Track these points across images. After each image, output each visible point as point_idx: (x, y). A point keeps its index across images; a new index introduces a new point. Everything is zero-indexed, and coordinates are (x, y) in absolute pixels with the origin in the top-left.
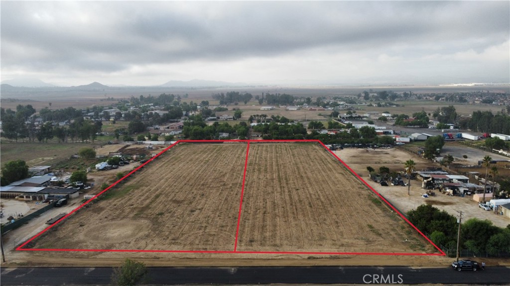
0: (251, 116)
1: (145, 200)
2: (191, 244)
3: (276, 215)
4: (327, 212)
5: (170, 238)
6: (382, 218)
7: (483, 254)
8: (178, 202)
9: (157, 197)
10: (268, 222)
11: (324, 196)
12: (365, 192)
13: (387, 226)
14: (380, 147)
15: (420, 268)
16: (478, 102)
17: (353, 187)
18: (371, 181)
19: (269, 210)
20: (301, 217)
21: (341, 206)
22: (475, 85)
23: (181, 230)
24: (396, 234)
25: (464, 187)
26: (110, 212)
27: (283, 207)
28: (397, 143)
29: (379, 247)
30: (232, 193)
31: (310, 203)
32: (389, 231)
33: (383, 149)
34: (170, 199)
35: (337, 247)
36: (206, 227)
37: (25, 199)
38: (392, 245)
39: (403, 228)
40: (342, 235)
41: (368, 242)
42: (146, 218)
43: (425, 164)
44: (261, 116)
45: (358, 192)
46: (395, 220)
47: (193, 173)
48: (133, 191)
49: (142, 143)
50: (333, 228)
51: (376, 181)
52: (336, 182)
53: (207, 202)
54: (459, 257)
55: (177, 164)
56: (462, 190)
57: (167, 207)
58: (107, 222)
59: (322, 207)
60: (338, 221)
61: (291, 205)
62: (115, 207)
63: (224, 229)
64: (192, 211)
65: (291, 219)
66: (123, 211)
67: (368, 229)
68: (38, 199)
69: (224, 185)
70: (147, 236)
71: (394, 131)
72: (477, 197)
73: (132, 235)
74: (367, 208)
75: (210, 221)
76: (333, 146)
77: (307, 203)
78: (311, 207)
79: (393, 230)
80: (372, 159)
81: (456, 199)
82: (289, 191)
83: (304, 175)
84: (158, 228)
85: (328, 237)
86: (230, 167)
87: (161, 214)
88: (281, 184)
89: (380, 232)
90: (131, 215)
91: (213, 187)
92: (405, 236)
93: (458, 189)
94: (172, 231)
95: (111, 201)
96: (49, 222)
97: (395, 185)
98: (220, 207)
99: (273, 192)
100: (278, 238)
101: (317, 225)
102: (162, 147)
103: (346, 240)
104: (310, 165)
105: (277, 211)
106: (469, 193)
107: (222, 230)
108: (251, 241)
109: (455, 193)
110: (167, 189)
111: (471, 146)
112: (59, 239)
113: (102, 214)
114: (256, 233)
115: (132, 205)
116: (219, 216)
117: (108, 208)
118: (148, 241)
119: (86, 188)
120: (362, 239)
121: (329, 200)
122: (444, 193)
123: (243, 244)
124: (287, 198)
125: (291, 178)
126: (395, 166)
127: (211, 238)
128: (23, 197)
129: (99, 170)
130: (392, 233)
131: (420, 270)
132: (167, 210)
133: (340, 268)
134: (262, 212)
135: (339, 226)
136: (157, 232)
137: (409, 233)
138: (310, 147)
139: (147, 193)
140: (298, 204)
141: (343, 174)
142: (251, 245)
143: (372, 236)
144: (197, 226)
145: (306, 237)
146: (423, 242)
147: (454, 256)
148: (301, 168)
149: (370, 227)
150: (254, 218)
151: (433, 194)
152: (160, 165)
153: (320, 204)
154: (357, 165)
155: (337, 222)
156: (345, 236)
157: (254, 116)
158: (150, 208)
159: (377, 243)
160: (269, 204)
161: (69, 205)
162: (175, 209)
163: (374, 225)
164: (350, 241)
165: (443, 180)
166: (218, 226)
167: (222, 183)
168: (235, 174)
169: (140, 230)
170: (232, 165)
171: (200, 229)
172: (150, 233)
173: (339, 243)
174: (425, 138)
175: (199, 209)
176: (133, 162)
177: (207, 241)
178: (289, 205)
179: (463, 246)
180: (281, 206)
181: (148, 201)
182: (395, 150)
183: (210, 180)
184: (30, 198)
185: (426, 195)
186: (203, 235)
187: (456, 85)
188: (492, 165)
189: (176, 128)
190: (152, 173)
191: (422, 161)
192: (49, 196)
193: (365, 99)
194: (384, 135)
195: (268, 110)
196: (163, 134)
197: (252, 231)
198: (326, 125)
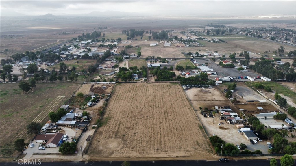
0: (147, 57)
1: (115, 127)
2: (139, 151)
3: (165, 136)
4: (183, 134)
5: (131, 148)
6: (202, 137)
7: (229, 155)
8: (128, 128)
9: (119, 125)
10: (162, 140)
11: (182, 124)
12: (197, 122)
13: (203, 141)
14: (208, 87)
15: (209, 161)
16: (268, 38)
17: (193, 118)
18: (201, 114)
19: (162, 133)
20: (173, 136)
21: (188, 130)
22: (273, 17)
23: (133, 144)
24: (205, 145)
25: (234, 120)
26: (106, 134)
27: (167, 131)
28: (216, 84)
29: (199, 152)
30: (147, 122)
31: (177, 129)
32: (203, 144)
33: (209, 89)
34: (124, 126)
35: (185, 151)
36: (142, 142)
37: (70, 127)
38: (203, 151)
39: (208, 142)
40: (187, 146)
41: (196, 149)
42: (119, 138)
43: (225, 101)
44: (152, 57)
45: (195, 122)
46: (206, 138)
47: (129, 108)
48: (109, 121)
49: (99, 83)
50: (184, 142)
51: (202, 115)
52: (187, 115)
53: (139, 128)
54: (222, 156)
55: (120, 101)
56: (233, 121)
57: (125, 131)
58: (107, 140)
59: (181, 131)
60: (187, 139)
61: (170, 130)
62: (106, 131)
63: (148, 143)
64: (135, 134)
65: (170, 138)
66: (110, 134)
67: (196, 143)
68: (75, 127)
69: (143, 117)
70: (123, 147)
71: (216, 72)
72: (238, 126)
73: (118, 147)
74: (197, 132)
75: (142, 139)
76: (187, 87)
77: (176, 129)
78: (177, 131)
79: (204, 143)
80: (203, 98)
81: (231, 126)
82: (169, 121)
83: (174, 110)
84: (125, 143)
85: (183, 147)
86: (143, 104)
87: (124, 135)
88: (165, 116)
89: (200, 145)
90: (114, 136)
91: (139, 118)
92: (208, 146)
93: (232, 121)
94: (131, 144)
95: (103, 128)
96: (87, 140)
97: (210, 117)
98: (144, 131)
99: (163, 122)
100: (166, 148)
101: (179, 141)
102: (110, 87)
103: (188, 149)
104: (177, 102)
105: (165, 134)
106: (236, 123)
107: (147, 144)
108: (158, 149)
109: (231, 123)
110: (121, 119)
111: (248, 86)
112: (94, 149)
113: (103, 135)
114: (159, 145)
115: (112, 130)
116: (145, 137)
117: (104, 132)
118: (124, 150)
119: (90, 120)
120: (194, 148)
121: (184, 127)
122: (227, 122)
123: (155, 151)
124: (168, 126)
125: (169, 111)
126: (212, 103)
127: (144, 148)
128: (70, 126)
129: (90, 106)
130: (204, 145)
132: (126, 133)
133: (186, 161)
134: (160, 134)
135: (186, 142)
136: (126, 145)
137: (209, 145)
138: (176, 86)
139: (115, 123)
140: (172, 129)
141: (190, 109)
142: (158, 151)
143: (197, 147)
144: (138, 142)
145: (175, 147)
146: (213, 149)
147: (220, 156)
148: (173, 104)
149: (197, 142)
150: (158, 138)
151: (222, 124)
152: (113, 102)
153: (180, 129)
154: (196, 102)
155: (186, 139)
156: (188, 147)
157: (148, 57)
158: (119, 132)
159: (198, 150)
160: (162, 129)
161: (89, 130)
162: (128, 132)
163: (198, 141)
164: (190, 149)
165: (228, 115)
166: (145, 142)
167: (142, 116)
168: (146, 109)
169: (120, 144)
170: (144, 103)
171: (140, 143)
172: (123, 145)
173: (186, 150)
174: (230, 80)
175: (137, 133)
176: (101, 100)
177: (143, 149)
178: (169, 130)
179: (223, 152)
180: (166, 131)
181: (117, 128)
182: (214, 89)
183: (137, 114)
184: (72, 126)
185: (220, 124)
186: (141, 146)
187: (262, 17)
188: (252, 103)
189: (111, 68)
190: (112, 109)
191: (224, 99)
192: (79, 126)
193: (207, 34)
194: (212, 75)
195: (154, 46)
196: (106, 74)
197: (157, 144)
198: (184, 67)
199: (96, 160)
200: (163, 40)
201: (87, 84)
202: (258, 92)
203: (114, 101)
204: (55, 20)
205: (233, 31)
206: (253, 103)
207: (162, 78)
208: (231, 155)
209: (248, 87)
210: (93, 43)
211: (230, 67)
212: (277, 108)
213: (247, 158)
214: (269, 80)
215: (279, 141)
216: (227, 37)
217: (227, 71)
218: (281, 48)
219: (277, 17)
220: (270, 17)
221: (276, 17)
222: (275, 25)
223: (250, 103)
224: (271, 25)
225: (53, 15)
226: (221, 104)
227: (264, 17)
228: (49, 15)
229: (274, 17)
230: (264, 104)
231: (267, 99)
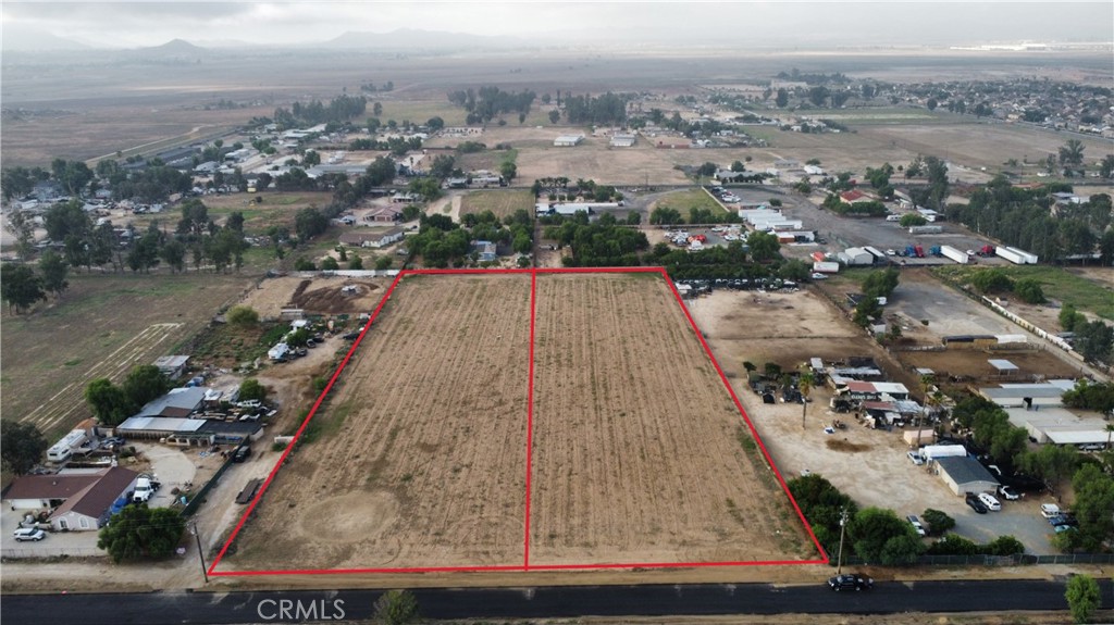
0: (537, 181)
1: (375, 443)
2: (465, 543)
3: (587, 479)
4: (668, 470)
5: (432, 531)
6: (751, 484)
7: (876, 561)
8: (428, 448)
9: (393, 434)
10: (577, 495)
11: (666, 431)
12: (734, 420)
13: (756, 502)
14: (780, 288)
15: (784, 585)
16: (1016, 117)
17: (716, 406)
18: (748, 389)
19: (577, 467)
20: (626, 481)
21: (691, 456)
22: (1029, 48)
23: (445, 514)
24: (765, 519)
25: (894, 412)
26: (327, 474)
27: (599, 460)
28: (814, 276)
29: (736, 546)
30: (515, 423)
31: (642, 449)
32: (756, 512)
33: (785, 293)
34: (415, 440)
35: (677, 546)
36: (482, 506)
37: (178, 443)
38: (754, 542)
39: (778, 506)
40: (686, 523)
41: (723, 535)
42: (386, 488)
43: (851, 339)
44: (556, 181)
45: (723, 421)
46: (771, 488)
47: (442, 369)
48: (350, 420)
49: (331, 275)
50: (674, 507)
51: (756, 392)
52: (690, 395)
53: (477, 448)
54: (843, 565)
55: (410, 340)
56: (890, 417)
57: (415, 460)
58: (329, 499)
59: (660, 459)
60: (684, 491)
61: (613, 453)
62: (331, 461)
63: (510, 510)
64: (456, 471)
65: (611, 488)
66: (347, 473)
67: (725, 509)
68: (199, 444)
69: (501, 403)
70: (397, 527)
71: (815, 233)
72: (909, 436)
73: (375, 526)
74: (731, 461)
75: (487, 494)
76: (694, 286)
77: (637, 449)
78: (643, 457)
79: (763, 510)
80: (760, 326)
81: (878, 437)
82: (610, 419)
83: (636, 376)
84: (409, 509)
85: (665, 527)
86: (506, 352)
87: (408, 478)
88: (595, 399)
89: (743, 515)
90: (362, 482)
91: (481, 409)
92: (778, 524)
93: (884, 417)
94: (433, 516)
95: (320, 447)
96: (240, 499)
97: (786, 401)
98: (499, 461)
99: (582, 423)
100: (591, 529)
101: (650, 499)
102: (374, 287)
103: (690, 533)
104: (648, 344)
105: (589, 470)
106: (901, 424)
107: (506, 513)
108: (552, 536)
109: (878, 425)
110: (406, 413)
111: (946, 281)
112: (267, 536)
113: (317, 478)
114: (558, 520)
115: (357, 457)
116: (499, 482)
117: (320, 463)
118: (401, 539)
119: (270, 414)
120: (714, 530)
121: (673, 440)
122: (862, 422)
123: (540, 543)
124: (606, 436)
125: (615, 380)
126: (797, 347)
127: (492, 530)
128: (174, 441)
129: (277, 362)
130: (760, 517)
131: (783, 589)
132: (417, 468)
133: (676, 587)
134: (566, 472)
135: (682, 503)
136: (410, 519)
137: (785, 516)
138: (651, 285)
139: (376, 426)
140: (623, 452)
141: (703, 371)
142: (553, 545)
143: (729, 524)
144: (469, 504)
145: (633, 527)
146: (801, 535)
147: (835, 565)
148: (632, 353)
149: (730, 503)
150: (556, 487)
151: (842, 427)
152: (381, 346)
153: (659, 452)
154: (730, 343)
155: (680, 493)
156: (690, 525)
157: (543, 180)
158: (388, 464)
159: (734, 537)
160: (577, 452)
161: (256, 458)
162: (428, 465)
163: (736, 501)
164: (696, 534)
165: (866, 394)
166: (500, 505)
167: (496, 399)
168: (516, 370)
169: (384, 515)
170: (509, 346)
171: (474, 512)
172: (400, 520)
173: (679, 539)
174: (870, 260)
175: (467, 466)
176: (329, 337)
177: (487, 536)
178: (608, 453)
179: (848, 548)
180: (595, 458)
181: (381, 447)
182: (807, 296)
183: (476, 390)
184: (185, 441)
185: (830, 428)
186: (479, 524)
187: (987, 48)
188: (966, 345)
189: (388, 219)
190: (372, 370)
191: (849, 329)
192: (216, 438)
193: (779, 105)
194: (795, 244)
195: (570, 146)
196: (367, 243)
197: (553, 514)
198: (686, 215)
199: (264, 585)
200: (608, 126)
201: (281, 279)
202: (988, 305)
203: (383, 342)
204: (199, 62)
205: (877, 94)
206: (972, 344)
207: (590, 255)
208: (886, 559)
209: (945, 287)
210: (333, 134)
211: (871, 216)
212: (1072, 364)
213: (959, 574)
214: (1032, 259)
215: (1100, 495)
216: (855, 113)
217: (856, 228)
218: (1069, 148)
219: (1044, 48)
220: (1019, 48)
221: (1039, 49)
222: (1040, 74)
223: (959, 344)
224: (1025, 73)
225: (195, 45)
226: (835, 349)
227: (996, 49)
228: (177, 45)
229: (1034, 49)
230: (1015, 349)
231: (1028, 329)
